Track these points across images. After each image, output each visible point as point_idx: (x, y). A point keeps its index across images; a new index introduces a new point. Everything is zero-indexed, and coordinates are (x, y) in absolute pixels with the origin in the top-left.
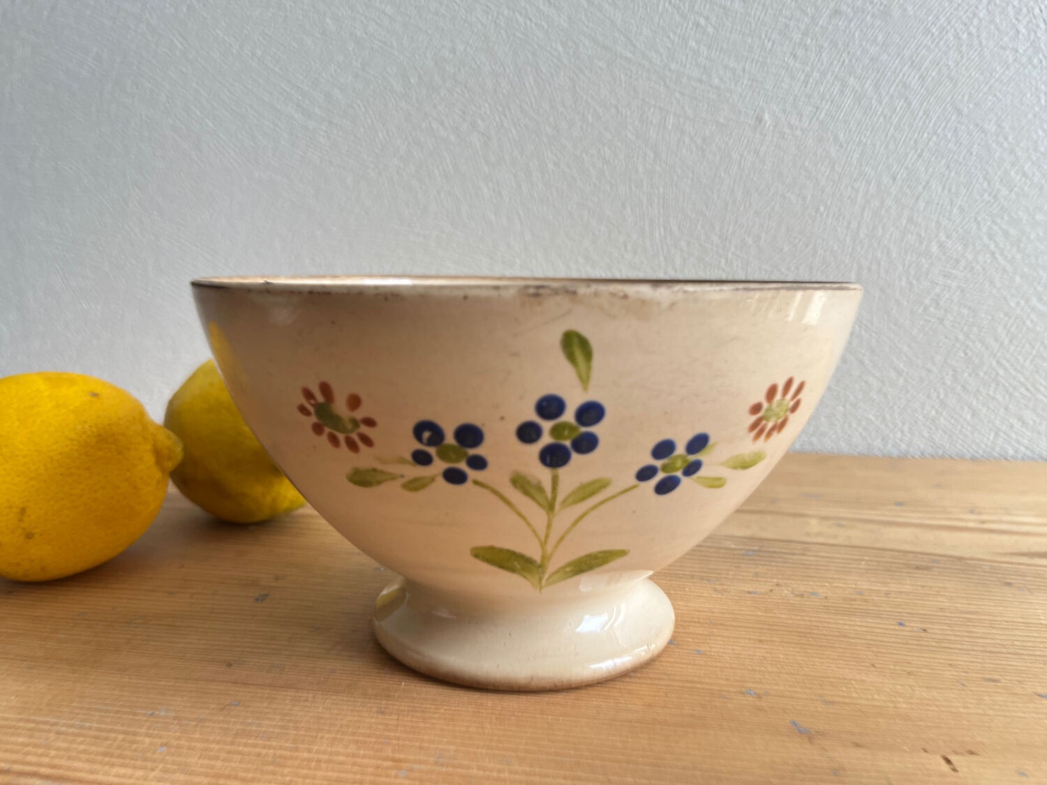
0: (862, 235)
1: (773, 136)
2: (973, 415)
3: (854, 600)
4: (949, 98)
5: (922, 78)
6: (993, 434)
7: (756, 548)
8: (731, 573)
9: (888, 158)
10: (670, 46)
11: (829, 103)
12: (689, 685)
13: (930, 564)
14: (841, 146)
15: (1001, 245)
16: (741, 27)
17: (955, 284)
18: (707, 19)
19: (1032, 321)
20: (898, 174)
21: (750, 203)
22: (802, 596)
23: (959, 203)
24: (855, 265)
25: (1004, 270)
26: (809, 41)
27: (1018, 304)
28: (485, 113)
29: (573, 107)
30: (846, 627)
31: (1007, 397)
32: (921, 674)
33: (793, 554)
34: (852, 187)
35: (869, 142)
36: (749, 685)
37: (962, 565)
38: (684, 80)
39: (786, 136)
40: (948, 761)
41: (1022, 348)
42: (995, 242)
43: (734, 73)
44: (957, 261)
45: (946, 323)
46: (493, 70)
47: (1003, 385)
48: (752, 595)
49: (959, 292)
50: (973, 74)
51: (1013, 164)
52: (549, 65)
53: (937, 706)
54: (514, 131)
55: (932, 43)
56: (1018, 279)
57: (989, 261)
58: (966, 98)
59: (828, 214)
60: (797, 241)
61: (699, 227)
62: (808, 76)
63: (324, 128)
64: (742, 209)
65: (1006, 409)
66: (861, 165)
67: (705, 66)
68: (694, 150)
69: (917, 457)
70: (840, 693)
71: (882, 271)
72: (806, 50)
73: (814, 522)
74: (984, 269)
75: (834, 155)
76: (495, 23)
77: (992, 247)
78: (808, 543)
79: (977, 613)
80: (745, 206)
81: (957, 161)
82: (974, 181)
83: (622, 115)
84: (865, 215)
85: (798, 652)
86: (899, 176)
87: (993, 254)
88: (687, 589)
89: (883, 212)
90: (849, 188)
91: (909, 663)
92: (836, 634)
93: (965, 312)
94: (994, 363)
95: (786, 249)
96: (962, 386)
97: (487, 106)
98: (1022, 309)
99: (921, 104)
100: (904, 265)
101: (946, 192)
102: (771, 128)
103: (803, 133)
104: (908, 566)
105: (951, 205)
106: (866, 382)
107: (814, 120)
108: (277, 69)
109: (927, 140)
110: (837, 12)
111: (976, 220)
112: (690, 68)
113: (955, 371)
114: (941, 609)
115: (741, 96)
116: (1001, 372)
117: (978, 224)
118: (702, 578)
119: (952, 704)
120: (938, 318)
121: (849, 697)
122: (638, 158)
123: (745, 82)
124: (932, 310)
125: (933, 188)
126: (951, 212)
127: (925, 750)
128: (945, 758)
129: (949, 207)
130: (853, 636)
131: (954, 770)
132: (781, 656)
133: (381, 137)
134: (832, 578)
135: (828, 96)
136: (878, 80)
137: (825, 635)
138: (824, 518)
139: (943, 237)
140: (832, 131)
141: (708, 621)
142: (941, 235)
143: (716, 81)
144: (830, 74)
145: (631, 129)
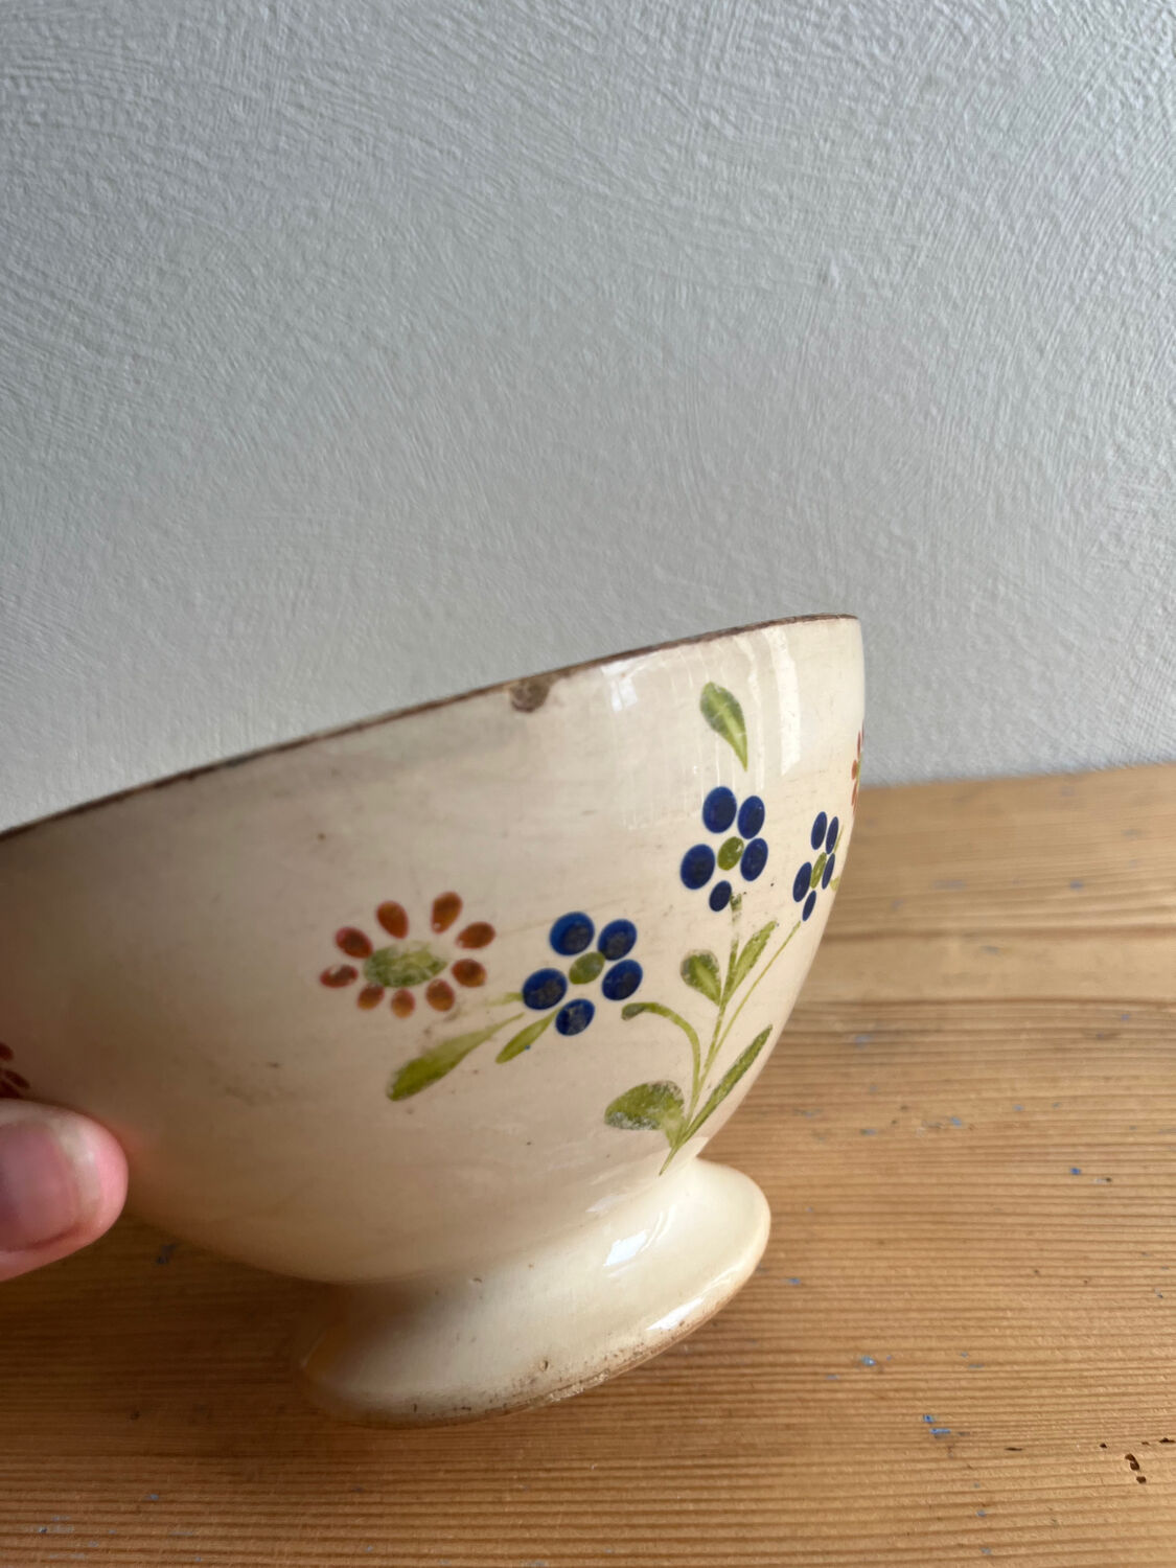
0: (999, 447)
1: (847, 303)
3: (1009, 1126)
4: (1120, 210)
5: (1075, 180)
7: (871, 1026)
8: (838, 1090)
10: (667, 166)
11: (931, 238)
12: (783, 1358)
13: (1117, 1026)
14: (955, 307)
16: (779, 120)
17: (1143, 507)
18: (722, 113)
20: (1046, 344)
21: (823, 415)
22: (936, 1128)
23: (1143, 378)
26: (890, 134)
28: (384, 314)
29: (524, 288)
30: (997, 1191)
32: (1102, 1281)
33: (923, 1032)
34: (978, 371)
35: (999, 296)
36: (867, 1344)
37: (1163, 1020)
38: (697, 223)
39: (868, 300)
40: (1135, 1467)
43: (775, 203)
44: (1145, 471)
45: (1133, 566)
46: (384, 239)
48: (867, 1138)
49: (1150, 517)
50: (1156, 165)
52: (474, 221)
53: (1121, 1348)
54: (434, 339)
55: (1088, 118)
58: (1147, 206)
59: (943, 419)
60: (900, 465)
61: (747, 459)
62: (894, 196)
63: (127, 367)
64: (810, 424)
66: (988, 334)
67: (727, 196)
68: (725, 337)
69: (1102, 767)
70: (993, 1342)
71: (1033, 499)
72: (887, 151)
73: (954, 946)
75: (945, 322)
76: (374, 155)
78: (942, 1002)
80: (814, 419)
81: (1136, 311)
82: (1166, 341)
83: (603, 293)
84: (1001, 413)
85: (934, 1259)
86: (1048, 347)
89: (1028, 404)
90: (974, 373)
91: (1086, 1259)
92: (986, 1208)
95: (884, 480)
97: (384, 300)
99: (1076, 224)
100: (1065, 485)
101: (1123, 363)
102: (843, 288)
103: (895, 292)
104: (1088, 1035)
105: (1132, 383)
106: (1021, 668)
107: (910, 268)
108: (29, 277)
109: (1088, 283)
110: (930, 81)
112: (703, 202)
113: (1150, 637)
114: (1133, 1128)
115: (790, 240)
118: (796, 1110)
119: (1144, 1341)
120: (1121, 561)
121: (1003, 1349)
122: (638, 362)
123: (794, 216)
124: (1111, 548)
125: (1103, 358)
126: (1131, 395)
127: (1103, 1446)
128: (1130, 1457)
129: (1128, 386)
130: (1010, 1209)
131: (1142, 1480)
132: (909, 1272)
133: (223, 372)
134: (980, 1081)
135: (928, 226)
136: (1005, 191)
137: (970, 1214)
138: (969, 935)
139: (1121, 435)
140: (940, 284)
141: (807, 1209)
142: (1118, 433)
143: (748, 219)
144: (928, 188)
145: (623, 315)
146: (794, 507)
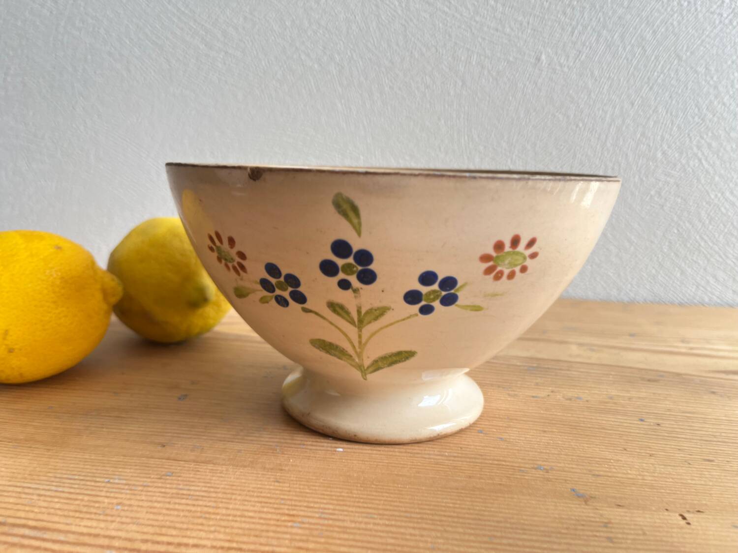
0: (609, 145)
1: (547, 72)
2: (681, 274)
3: (607, 403)
4: (673, 48)
5: (654, 32)
6: (695, 287)
7: (535, 365)
8: (519, 382)
9: (628, 89)
11: (588, 49)
12: (496, 462)
13: (658, 378)
14: (596, 80)
15: (706, 154)
17: (672, 181)
19: (725, 208)
20: (635, 101)
21: (530, 120)
22: (570, 399)
23: (677, 123)
24: (602, 166)
25: (707, 171)
27: (716, 196)
28: (340, 49)
29: (404, 46)
30: (604, 422)
31: (706, 262)
32: (659, 456)
33: (562, 370)
34: (603, 110)
35: (616, 78)
36: (539, 463)
37: (680, 379)
38: (485, 29)
39: (557, 72)
40: (684, 518)
41: (718, 227)
42: (701, 151)
43: (521, 24)
44: (675, 165)
45: (665, 208)
46: (346, 17)
47: (703, 252)
48: (535, 399)
49: (675, 186)
50: (690, 31)
51: (716, 97)
52: (388, 15)
53: (672, 478)
54: (361, 63)
55: (663, 8)
56: (717, 178)
57: (697, 165)
58: (685, 48)
59: (584, 129)
60: (562, 147)
61: (493, 135)
62: (574, 29)
63: (222, 57)
64: (524, 123)
65: (705, 269)
66: (609, 94)
67: (500, 19)
68: (491, 80)
69: (641, 302)
70: (604, 469)
71: (622, 171)
72: (573, 9)
73: (574, 347)
74: (693, 171)
75: (590, 86)
77: (700, 154)
78: (570, 362)
79: (693, 413)
80: (526, 122)
81: (677, 93)
82: (689, 108)
83: (439, 53)
84: (611, 130)
85: (572, 440)
86: (636, 103)
87: (700, 160)
88: (489, 394)
89: (624, 128)
90: (601, 110)
91: (650, 448)
92: (597, 427)
93: (679, 200)
94: (698, 237)
95: (554, 153)
96: (675, 253)
97: (342, 43)
98: (719, 199)
99: (653, 51)
100: (637, 167)
101: (669, 115)
102: (546, 65)
103: (569, 69)
104: (643, 379)
105: (672, 124)
106: (607, 249)
107: (577, 61)
108: (187, 12)
109: (656, 78)
111: (689, 135)
112: (490, 20)
113: (670, 242)
114: (668, 410)
115: (525, 41)
116: (702, 244)
117: (690, 138)
118: (499, 387)
119: (682, 477)
120: (660, 205)
121: (610, 472)
122: (450, 84)
123: (529, 31)
124: (656, 199)
125: (660, 111)
126: (671, 129)
127: (667, 510)
128: (681, 515)
129: (670, 125)
130: (610, 428)
131: (689, 524)
132: (560, 442)
133: (264, 64)
134: (590, 387)
135: (587, 44)
136: (624, 33)
137: (589, 428)
138: (581, 345)
139: (665, 147)
140: (590, 69)
141: (506, 417)
142: (664, 146)
143: (508, 30)
144: (589, 27)
145: (446, 63)
146: (512, 160)
